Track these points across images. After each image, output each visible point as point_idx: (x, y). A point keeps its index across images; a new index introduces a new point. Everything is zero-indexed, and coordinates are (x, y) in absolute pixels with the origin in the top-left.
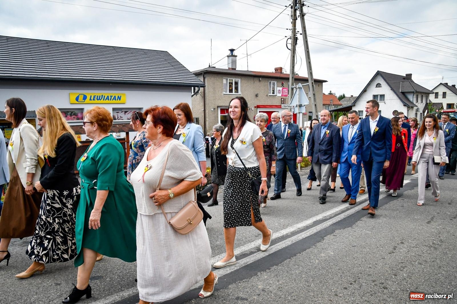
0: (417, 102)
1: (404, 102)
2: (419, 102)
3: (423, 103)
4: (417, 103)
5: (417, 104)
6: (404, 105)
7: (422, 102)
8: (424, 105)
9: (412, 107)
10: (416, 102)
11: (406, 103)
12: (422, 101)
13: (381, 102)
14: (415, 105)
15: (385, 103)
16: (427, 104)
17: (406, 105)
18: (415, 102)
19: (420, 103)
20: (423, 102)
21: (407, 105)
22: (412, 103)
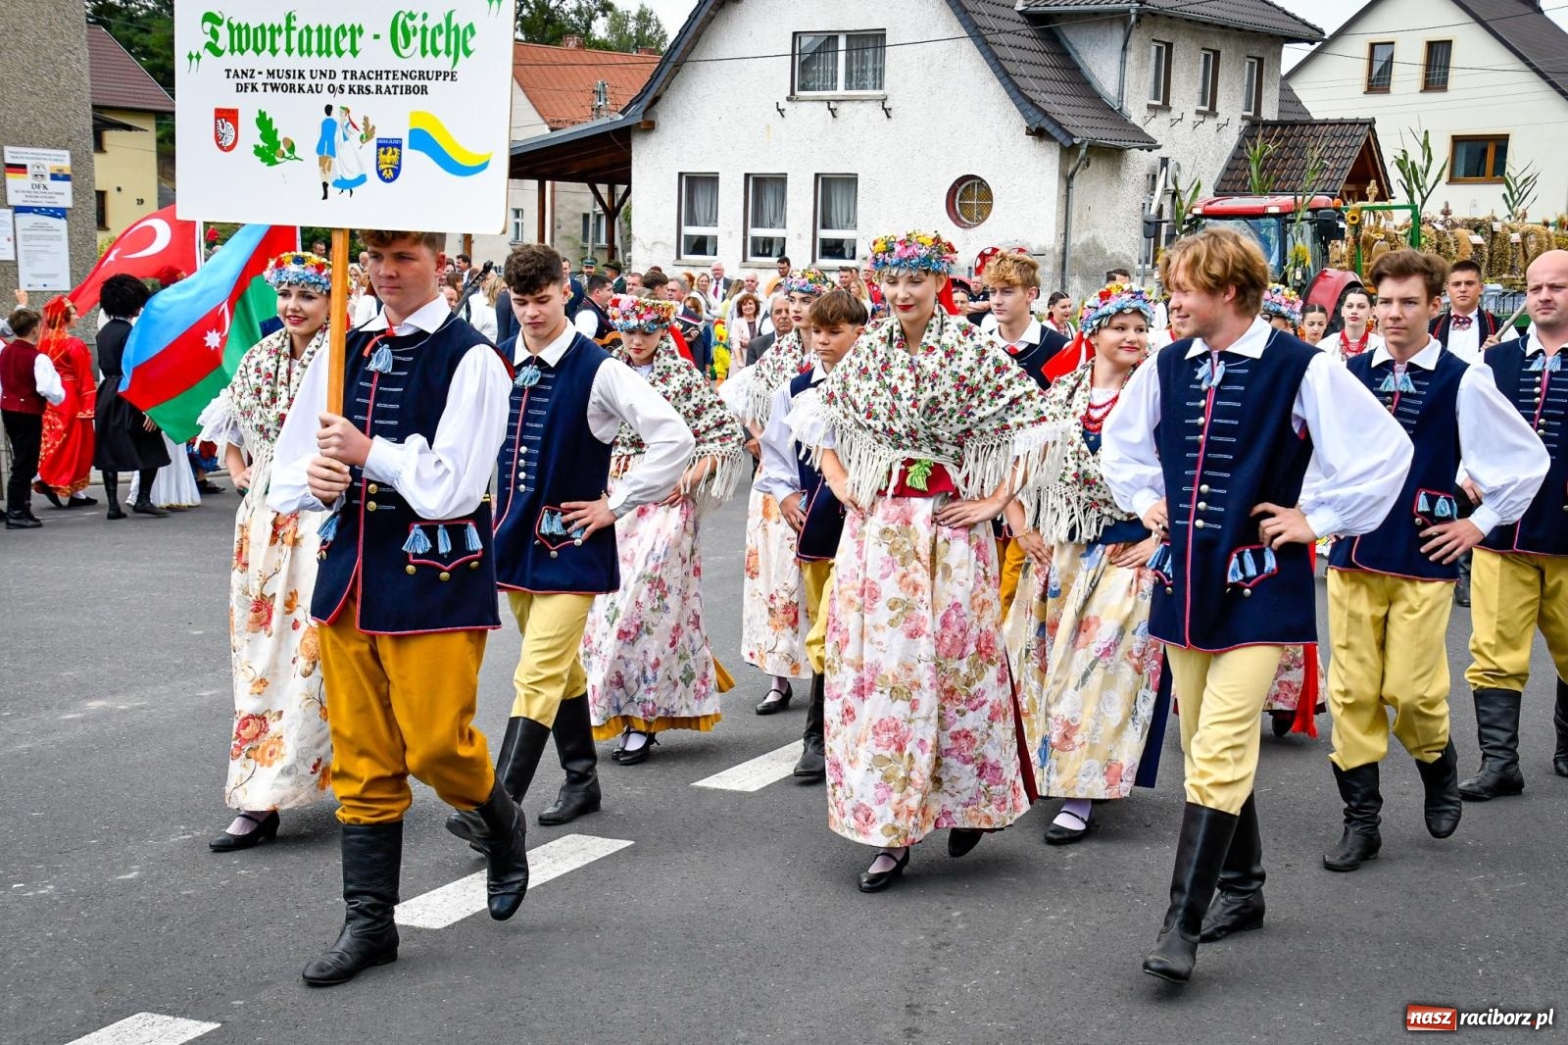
0: (1166, 106)
1: (1032, 102)
2: (1175, 114)
3: (1221, 119)
4: (1163, 118)
5: (1155, 128)
6: (1029, 132)
7: (1213, 112)
8: (1232, 137)
9: (1111, 155)
10: (1150, 107)
11: (1045, 114)
12: (1213, 107)
13: (852, 100)
14: (1138, 131)
15: (887, 112)
16: (1255, 126)
17: (1050, 128)
18: (1136, 111)
19: (1191, 117)
20: (1219, 109)
21: (1056, 133)
22: (1114, 115)
